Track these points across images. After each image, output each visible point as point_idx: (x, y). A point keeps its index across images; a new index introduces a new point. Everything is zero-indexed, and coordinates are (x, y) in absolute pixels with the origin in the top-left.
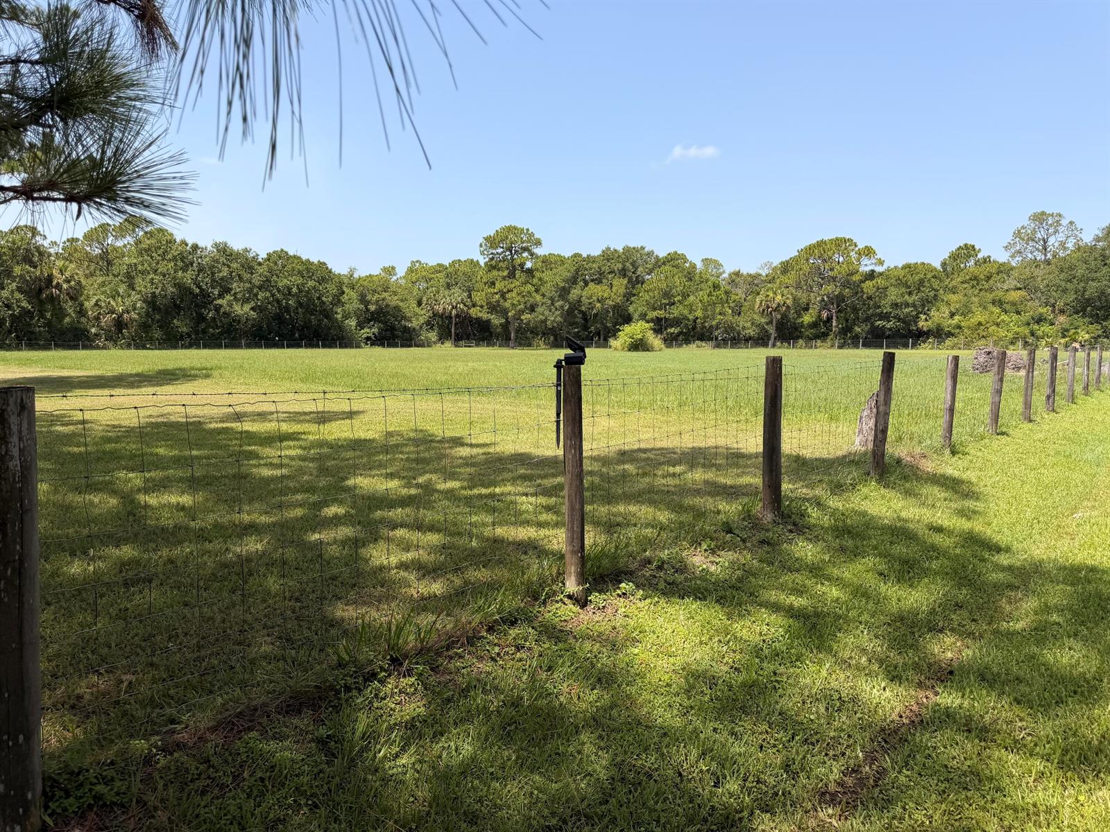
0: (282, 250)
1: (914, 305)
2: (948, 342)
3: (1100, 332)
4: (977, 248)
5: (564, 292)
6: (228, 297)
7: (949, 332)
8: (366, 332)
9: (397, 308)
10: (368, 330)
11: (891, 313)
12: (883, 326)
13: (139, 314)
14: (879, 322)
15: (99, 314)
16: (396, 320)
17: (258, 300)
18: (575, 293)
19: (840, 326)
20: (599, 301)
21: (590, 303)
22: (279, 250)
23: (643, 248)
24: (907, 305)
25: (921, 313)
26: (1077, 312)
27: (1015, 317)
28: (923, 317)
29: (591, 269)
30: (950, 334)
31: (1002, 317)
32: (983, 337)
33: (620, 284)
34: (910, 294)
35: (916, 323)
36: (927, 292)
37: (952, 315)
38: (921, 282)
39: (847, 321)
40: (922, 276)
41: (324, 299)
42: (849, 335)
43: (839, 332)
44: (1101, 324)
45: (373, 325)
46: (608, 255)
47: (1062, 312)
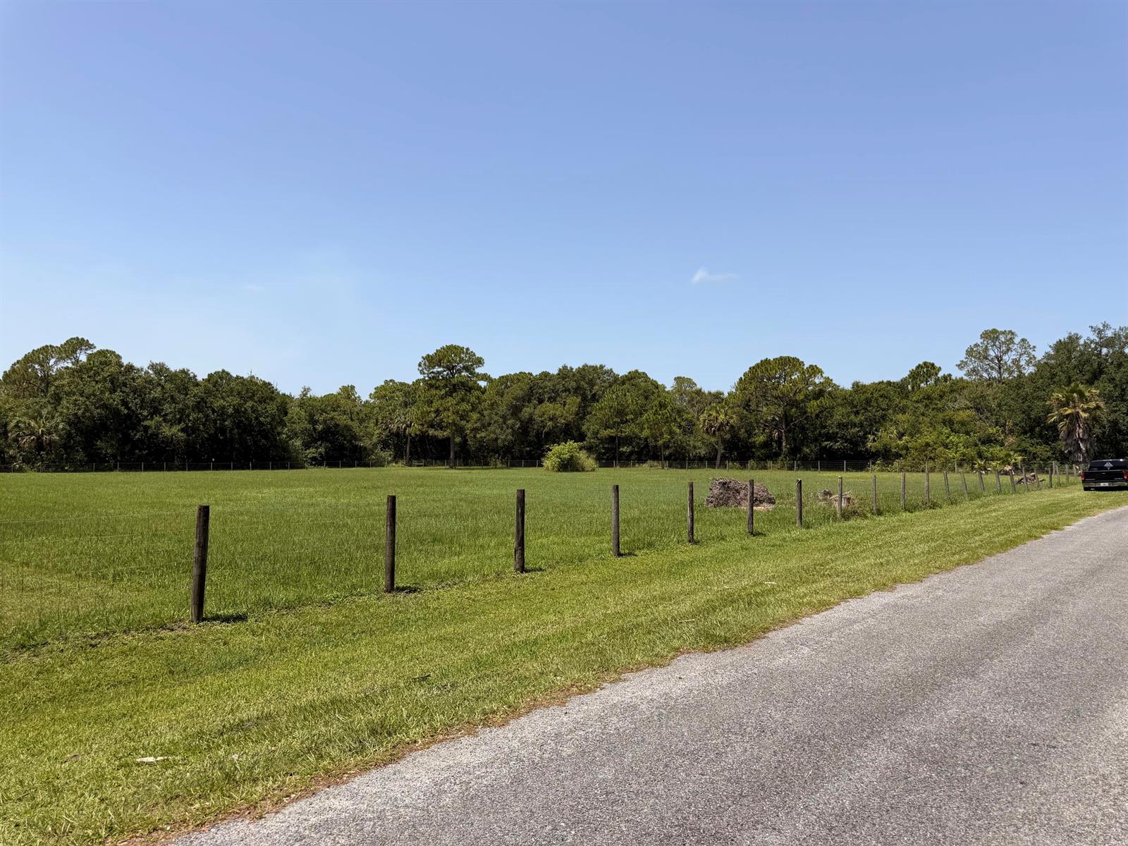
0: (223, 371)
1: (861, 425)
2: (896, 464)
3: (1049, 454)
4: (937, 365)
5: (516, 410)
6: (158, 418)
7: (897, 453)
8: (311, 452)
9: (348, 428)
10: (314, 450)
11: (837, 433)
12: (831, 446)
13: (59, 436)
14: (826, 443)
15: (18, 436)
16: (345, 440)
17: (189, 421)
18: (526, 411)
19: (788, 446)
20: (551, 419)
21: (542, 421)
22: (221, 370)
23: (602, 367)
24: (855, 425)
25: (870, 433)
26: (1025, 433)
27: (963, 437)
28: (871, 437)
29: (546, 387)
30: (898, 456)
31: (951, 438)
32: (931, 458)
33: (573, 402)
34: (857, 413)
35: (864, 443)
36: (873, 412)
37: (901, 436)
38: (868, 402)
39: (795, 440)
40: (869, 395)
41: (262, 419)
42: (798, 456)
43: (789, 452)
44: (1050, 445)
45: (321, 445)
46: (565, 373)
47: (1011, 431)
